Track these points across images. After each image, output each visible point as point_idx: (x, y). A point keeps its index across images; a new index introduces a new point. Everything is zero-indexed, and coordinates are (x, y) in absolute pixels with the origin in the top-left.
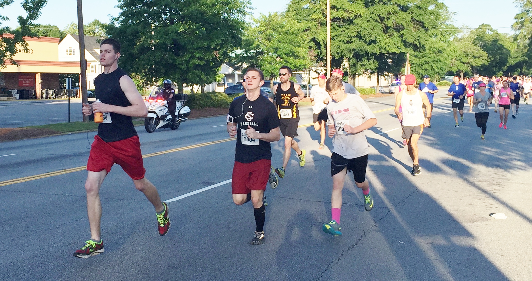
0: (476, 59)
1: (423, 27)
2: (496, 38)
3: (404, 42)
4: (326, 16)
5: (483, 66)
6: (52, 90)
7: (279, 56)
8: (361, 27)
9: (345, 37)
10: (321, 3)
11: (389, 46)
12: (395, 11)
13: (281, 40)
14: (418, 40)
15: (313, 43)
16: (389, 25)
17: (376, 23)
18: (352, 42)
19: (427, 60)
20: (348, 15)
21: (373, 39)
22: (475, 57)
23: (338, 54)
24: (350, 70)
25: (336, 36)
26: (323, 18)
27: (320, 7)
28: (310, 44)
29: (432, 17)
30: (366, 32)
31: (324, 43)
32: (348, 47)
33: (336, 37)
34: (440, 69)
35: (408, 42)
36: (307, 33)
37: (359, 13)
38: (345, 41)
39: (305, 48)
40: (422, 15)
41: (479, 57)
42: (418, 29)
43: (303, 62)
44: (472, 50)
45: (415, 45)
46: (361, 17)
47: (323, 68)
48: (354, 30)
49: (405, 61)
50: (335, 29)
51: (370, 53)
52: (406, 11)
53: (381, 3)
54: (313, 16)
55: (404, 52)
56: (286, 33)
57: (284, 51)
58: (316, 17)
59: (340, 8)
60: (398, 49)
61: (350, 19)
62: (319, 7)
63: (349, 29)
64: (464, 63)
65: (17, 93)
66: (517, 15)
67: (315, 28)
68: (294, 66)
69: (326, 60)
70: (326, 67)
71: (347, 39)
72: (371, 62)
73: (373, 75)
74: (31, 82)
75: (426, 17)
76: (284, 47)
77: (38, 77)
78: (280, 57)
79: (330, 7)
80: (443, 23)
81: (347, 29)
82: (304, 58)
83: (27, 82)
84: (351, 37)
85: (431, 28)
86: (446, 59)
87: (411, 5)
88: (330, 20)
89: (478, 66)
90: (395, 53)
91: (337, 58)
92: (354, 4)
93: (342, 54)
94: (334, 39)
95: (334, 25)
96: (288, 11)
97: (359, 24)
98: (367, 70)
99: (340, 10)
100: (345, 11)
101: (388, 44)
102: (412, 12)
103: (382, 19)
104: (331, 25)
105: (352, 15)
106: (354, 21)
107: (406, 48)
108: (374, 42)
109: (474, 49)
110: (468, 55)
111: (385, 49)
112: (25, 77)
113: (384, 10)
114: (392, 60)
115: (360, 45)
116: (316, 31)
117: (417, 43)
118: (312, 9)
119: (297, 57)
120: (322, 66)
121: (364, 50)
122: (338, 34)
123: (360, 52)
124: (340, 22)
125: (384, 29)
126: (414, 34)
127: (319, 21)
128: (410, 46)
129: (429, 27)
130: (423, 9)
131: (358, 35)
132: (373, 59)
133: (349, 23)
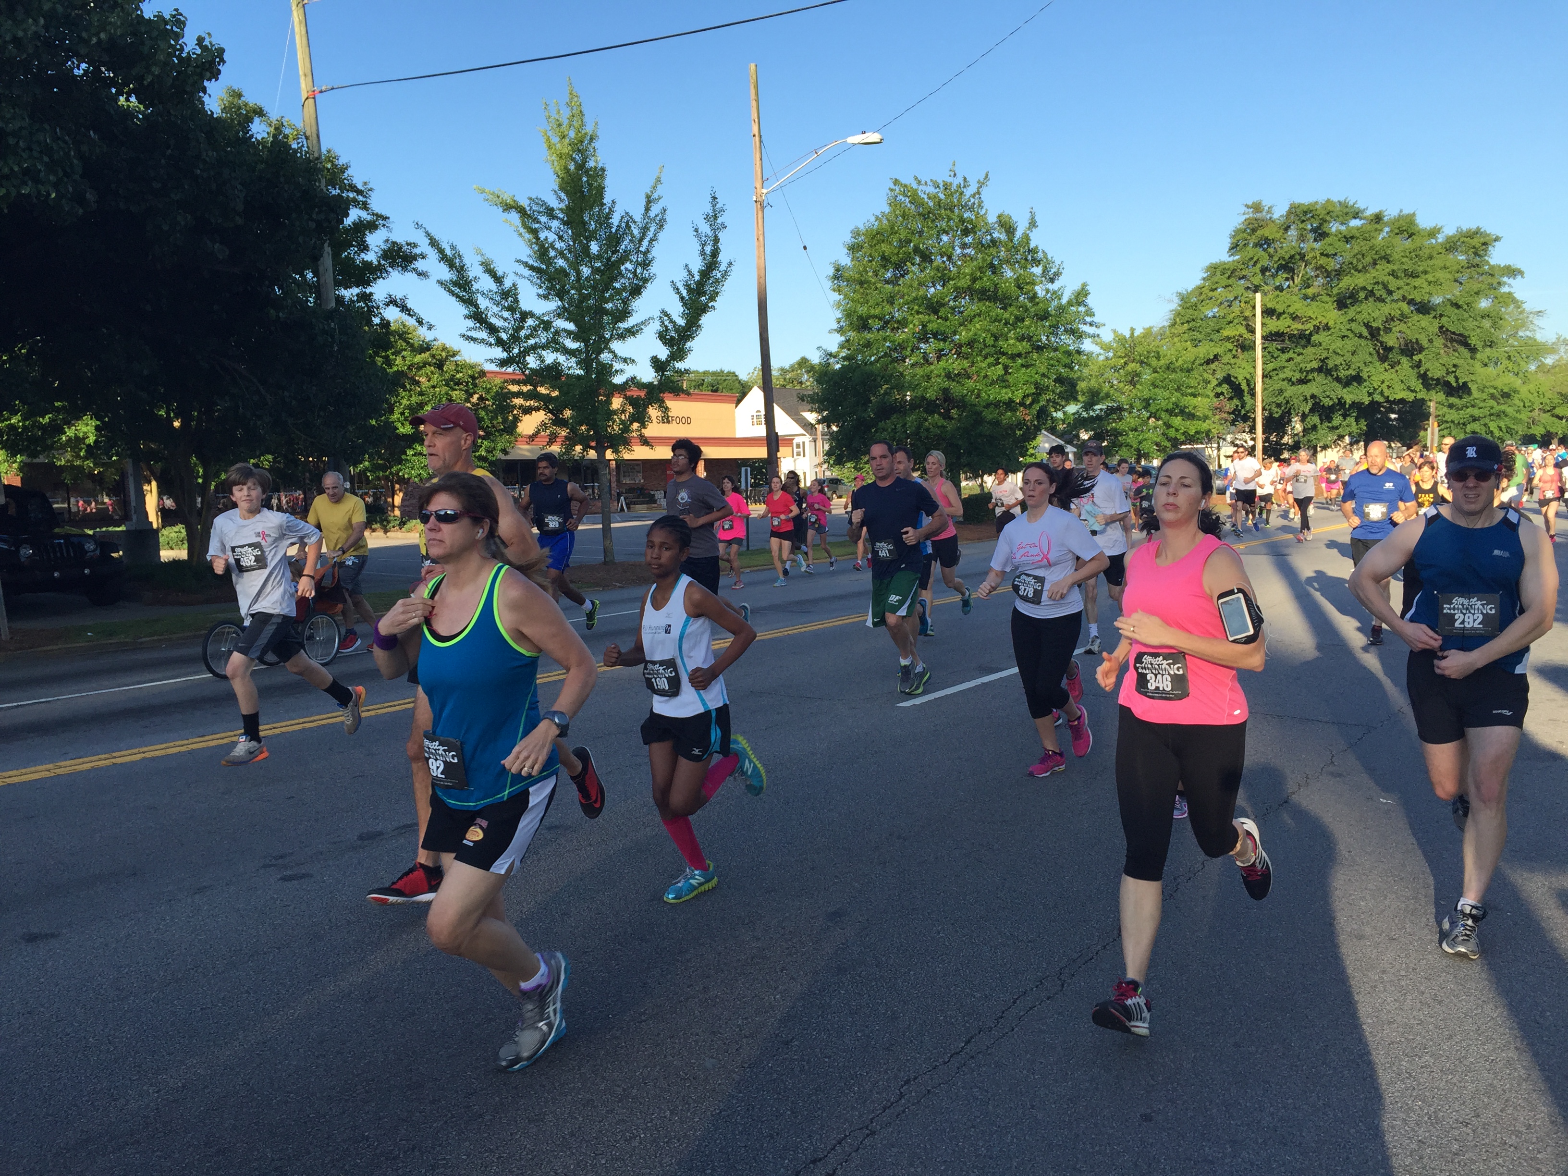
1: (1466, 345)
3: (1424, 378)
4: (1253, 331)
7: (1154, 415)
8: (1328, 349)
9: (1294, 371)
10: (1243, 305)
11: (1389, 387)
12: (1402, 315)
13: (1158, 382)
14: (1453, 372)
15: (1225, 386)
16: (1390, 343)
17: (1361, 341)
18: (1310, 380)
19: (1476, 412)
20: (1300, 326)
21: (1354, 373)
23: (1279, 405)
24: (1305, 439)
25: (1275, 370)
26: (1247, 335)
27: (1242, 313)
28: (1219, 390)
29: (1487, 323)
30: (1338, 360)
31: (1248, 385)
32: (1301, 391)
33: (1275, 372)
35: (1432, 379)
36: (1213, 366)
37: (1325, 321)
38: (1294, 379)
39: (1208, 396)
40: (1463, 320)
42: (1454, 350)
43: (1205, 426)
45: (1447, 384)
46: (1329, 329)
47: (1247, 437)
48: (1312, 357)
49: (1427, 416)
50: (1272, 356)
51: (1349, 402)
52: (1429, 314)
53: (1370, 299)
54: (1226, 333)
55: (1423, 399)
56: (1168, 368)
57: (1164, 404)
58: (1233, 334)
59: (1284, 313)
60: (1409, 393)
61: (1305, 335)
62: (1239, 313)
63: (1302, 354)
67: (1229, 355)
68: (1183, 434)
69: (1254, 420)
70: (1255, 433)
71: (1298, 376)
72: (1351, 420)
73: (1355, 447)
75: (1470, 323)
76: (1165, 398)
78: (1155, 417)
79: (1262, 312)
80: (1514, 335)
81: (1298, 355)
82: (1206, 418)
84: (1308, 372)
85: (1483, 347)
87: (1437, 300)
88: (1263, 338)
90: (1402, 401)
91: (1276, 415)
92: (1314, 304)
93: (1288, 406)
94: (1271, 377)
95: (1270, 349)
96: (1173, 325)
97: (1324, 344)
98: (1341, 437)
99: (1284, 316)
100: (1294, 319)
101: (1386, 383)
102: (1441, 316)
103: (1374, 333)
104: (1264, 349)
105: (1309, 327)
106: (1313, 338)
107: (1428, 390)
108: (1357, 379)
111: (1382, 393)
113: (1378, 312)
114: (1396, 416)
115: (1326, 388)
116: (1233, 361)
117: (1451, 379)
118: (1223, 318)
119: (1191, 416)
120: (1244, 432)
121: (1334, 397)
122: (1279, 365)
123: (1327, 402)
124: (1283, 341)
125: (1378, 352)
126: (1445, 359)
127: (1238, 340)
128: (1436, 385)
129: (1479, 345)
130: (1465, 307)
131: (1322, 366)
132: (1355, 414)
133: (1303, 342)
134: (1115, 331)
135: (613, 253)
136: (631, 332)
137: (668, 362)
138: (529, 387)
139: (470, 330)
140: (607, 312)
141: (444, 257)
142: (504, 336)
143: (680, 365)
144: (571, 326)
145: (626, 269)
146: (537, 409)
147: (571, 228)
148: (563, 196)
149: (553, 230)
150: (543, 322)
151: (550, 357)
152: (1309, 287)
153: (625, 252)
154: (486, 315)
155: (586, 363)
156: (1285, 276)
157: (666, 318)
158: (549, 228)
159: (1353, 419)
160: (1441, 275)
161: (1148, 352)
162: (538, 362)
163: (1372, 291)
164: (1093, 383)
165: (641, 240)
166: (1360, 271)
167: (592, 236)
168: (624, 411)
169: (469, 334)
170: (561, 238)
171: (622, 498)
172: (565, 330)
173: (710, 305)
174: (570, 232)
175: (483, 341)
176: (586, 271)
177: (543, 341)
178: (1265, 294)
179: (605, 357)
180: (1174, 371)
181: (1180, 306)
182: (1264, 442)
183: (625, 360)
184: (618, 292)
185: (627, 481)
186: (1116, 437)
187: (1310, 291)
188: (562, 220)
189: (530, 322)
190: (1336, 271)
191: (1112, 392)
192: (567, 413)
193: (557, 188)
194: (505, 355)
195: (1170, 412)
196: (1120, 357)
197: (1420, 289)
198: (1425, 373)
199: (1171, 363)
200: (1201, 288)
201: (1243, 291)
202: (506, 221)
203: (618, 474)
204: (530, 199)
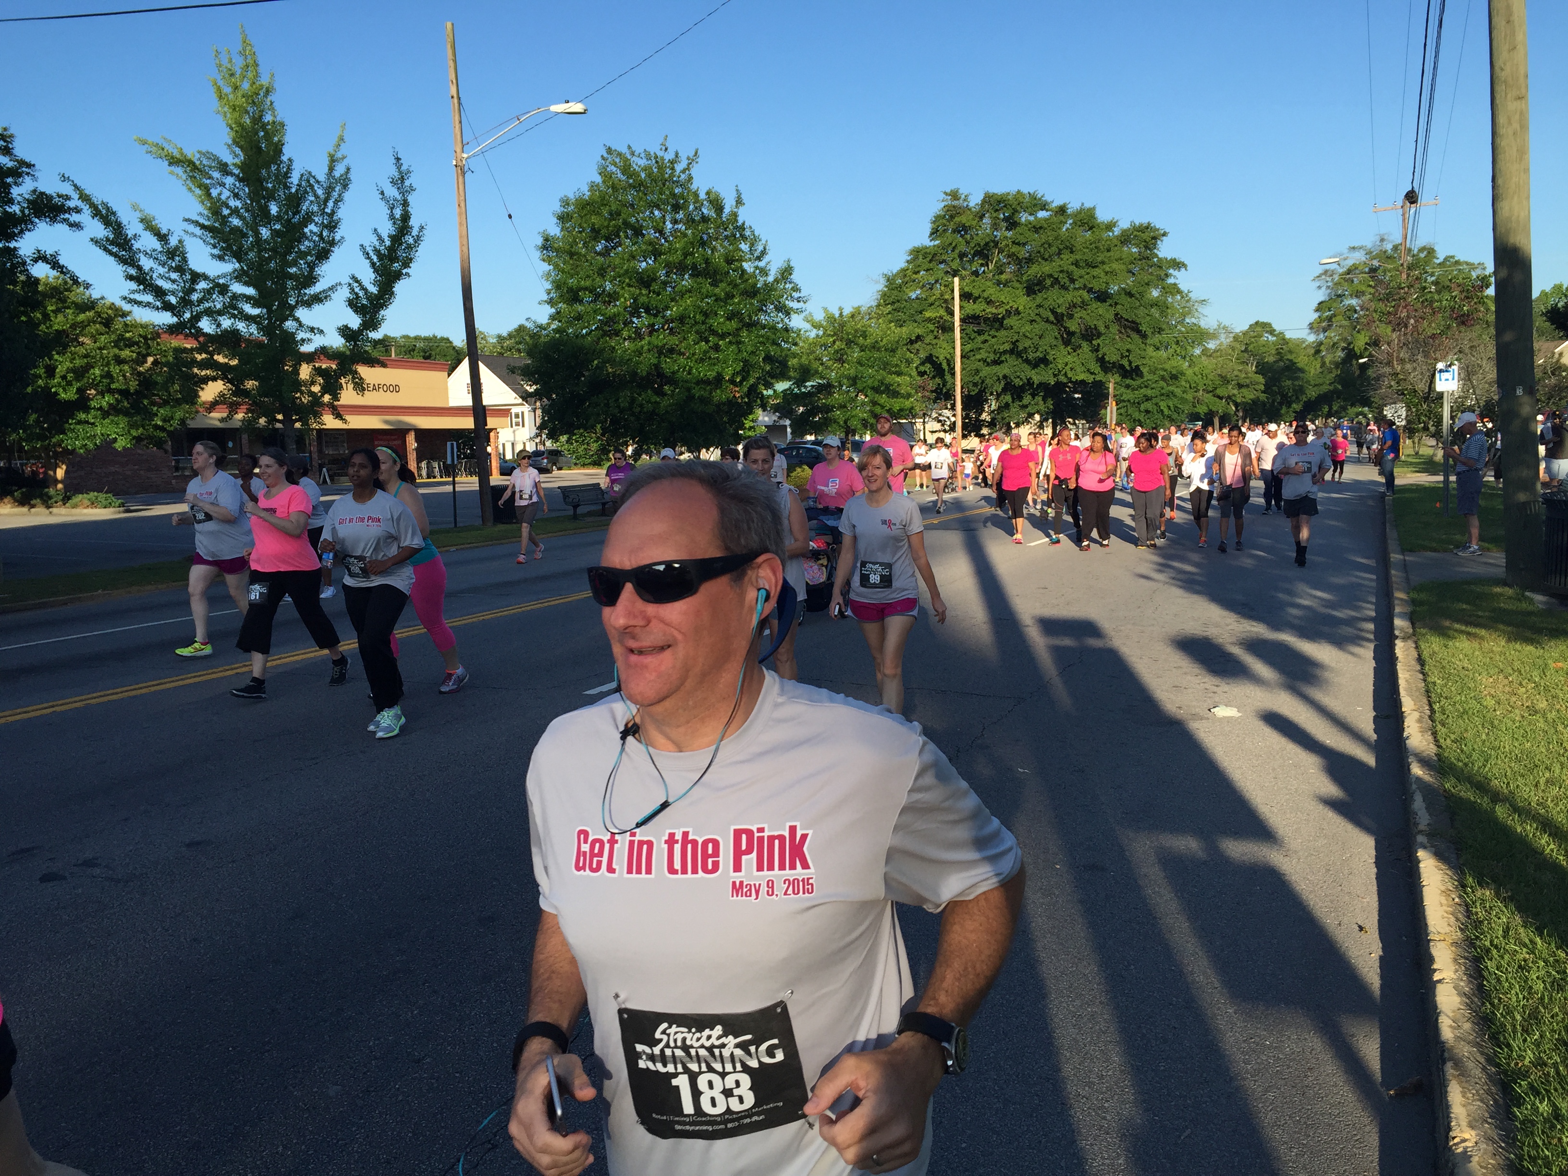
0: (1243, 390)
1: (1138, 331)
2: (1282, 348)
3: (1102, 361)
4: (952, 314)
5: (1255, 402)
6: (437, 462)
7: (862, 391)
8: (1019, 333)
9: (990, 352)
10: (943, 288)
11: (1072, 369)
12: (1083, 302)
13: (864, 361)
14: (1127, 356)
15: (928, 365)
16: (1073, 329)
17: (1048, 326)
18: (1002, 362)
19: (1149, 392)
20: (994, 310)
21: (1041, 356)
22: (1240, 386)
23: (975, 385)
24: (999, 417)
25: (972, 351)
26: (947, 317)
27: (942, 296)
28: (922, 369)
29: (1155, 312)
30: (1027, 343)
31: (949, 365)
32: (995, 371)
33: (972, 353)
34: (1172, 409)
35: (1109, 363)
36: (917, 346)
37: (1016, 306)
38: (989, 360)
39: (911, 376)
40: (1136, 308)
41: (1247, 386)
42: (1128, 336)
43: (908, 404)
44: (1236, 373)
45: (1122, 367)
46: (1019, 313)
47: (947, 413)
48: (1004, 340)
49: (1106, 396)
50: (970, 338)
51: (1036, 382)
52: (1106, 302)
53: (1056, 287)
54: (928, 314)
55: (1102, 381)
56: (874, 347)
57: (870, 382)
58: (934, 315)
59: (979, 297)
60: (1088, 375)
61: (998, 318)
62: (939, 296)
63: (996, 336)
64: (1221, 398)
66: (1320, 304)
67: (931, 337)
68: (888, 411)
69: (954, 397)
70: (955, 410)
71: (992, 357)
72: (1039, 399)
73: (1045, 423)
75: (1141, 312)
76: (869, 375)
77: (411, 438)
78: (862, 395)
79: (960, 296)
80: (1180, 322)
81: (993, 337)
82: (909, 396)
84: (1001, 353)
85: (1153, 333)
86: (1184, 392)
87: (1114, 289)
88: (961, 320)
89: (1247, 403)
90: (1083, 382)
91: (973, 393)
92: (1006, 289)
93: (984, 385)
94: (968, 358)
95: (968, 331)
96: (878, 306)
97: (1015, 328)
98: (1031, 415)
99: (979, 300)
100: (988, 303)
101: (1070, 366)
102: (1116, 304)
103: (1059, 319)
104: (961, 330)
105: (1002, 310)
106: (1005, 322)
107: (1106, 373)
108: (1044, 361)
109: (1240, 371)
110: (1228, 382)
111: (1066, 375)
113: (1062, 300)
114: (1080, 396)
115: (1016, 369)
116: (934, 341)
117: (1125, 362)
118: (925, 300)
119: (895, 394)
120: (947, 408)
121: (1024, 378)
122: (975, 346)
123: (1018, 382)
124: (979, 324)
125: (1062, 336)
126: (1119, 345)
127: (939, 322)
128: (1113, 367)
129: (1149, 333)
130: (1138, 296)
131: (1013, 348)
132: (1042, 394)
133: (997, 325)
134: (825, 310)
135: (294, 214)
136: (318, 299)
137: (360, 332)
138: (204, 356)
139: (133, 292)
140: (291, 277)
141: (96, 213)
142: (173, 300)
143: (375, 335)
144: (250, 291)
145: (311, 231)
146: (214, 379)
147: (247, 185)
148: (238, 150)
149: (227, 186)
150: (218, 285)
151: (226, 323)
152: (1001, 273)
153: (307, 214)
154: (151, 277)
155: (267, 330)
156: (980, 262)
157: (356, 285)
158: (223, 185)
159: (1040, 398)
160: (1115, 266)
161: (856, 331)
162: (214, 327)
163: (1057, 279)
164: (805, 361)
165: (326, 201)
166: (1046, 260)
167: (271, 196)
168: (313, 383)
169: (132, 296)
170: (236, 196)
172: (245, 296)
173: (404, 271)
174: (247, 190)
175: (148, 304)
176: (265, 233)
177: (219, 306)
178: (962, 279)
179: (290, 325)
180: (879, 350)
181: (886, 286)
182: (963, 419)
183: (312, 330)
184: (303, 255)
185: (330, 451)
186: (827, 413)
187: (1003, 277)
188: (238, 176)
189: (202, 285)
190: (1026, 259)
191: (820, 369)
192: (250, 384)
193: (230, 142)
194: (175, 320)
195: (876, 390)
196: (829, 335)
197: (1098, 279)
198: (1103, 357)
199: (876, 342)
200: (904, 271)
201: (943, 275)
202: (172, 173)
204: (199, 152)
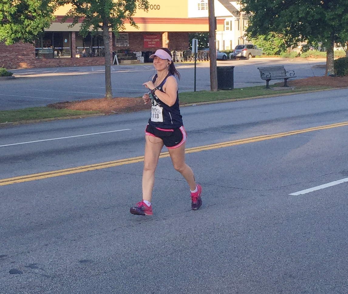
6: (180, 52)
65: (142, 56)
74: (157, 42)
77: (165, 37)
83: (153, 43)
112: (150, 37)
168: (120, 4)
171: (116, 56)
185: (119, 45)
203: (114, 41)
